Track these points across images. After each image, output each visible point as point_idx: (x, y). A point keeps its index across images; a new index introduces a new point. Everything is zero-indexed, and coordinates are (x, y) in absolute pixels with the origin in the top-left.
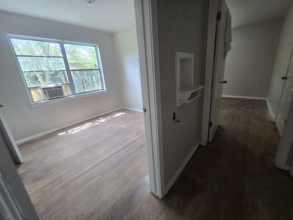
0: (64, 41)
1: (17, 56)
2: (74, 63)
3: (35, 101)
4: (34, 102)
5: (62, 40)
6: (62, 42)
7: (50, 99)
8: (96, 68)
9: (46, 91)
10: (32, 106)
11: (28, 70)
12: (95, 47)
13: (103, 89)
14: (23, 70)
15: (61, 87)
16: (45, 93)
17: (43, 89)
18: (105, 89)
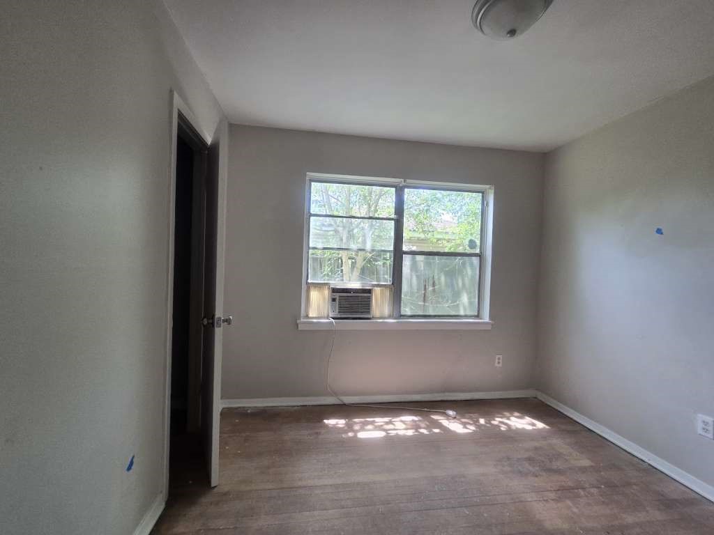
0: (408, 181)
1: (311, 215)
2: (418, 239)
3: (310, 315)
4: (307, 316)
5: (403, 180)
6: (403, 184)
7: (339, 316)
8: (472, 251)
9: (337, 295)
10: (300, 327)
11: (320, 246)
12: (483, 193)
13: (478, 316)
14: (311, 245)
15: (369, 291)
16: (334, 300)
17: (335, 290)
18: (486, 318)
